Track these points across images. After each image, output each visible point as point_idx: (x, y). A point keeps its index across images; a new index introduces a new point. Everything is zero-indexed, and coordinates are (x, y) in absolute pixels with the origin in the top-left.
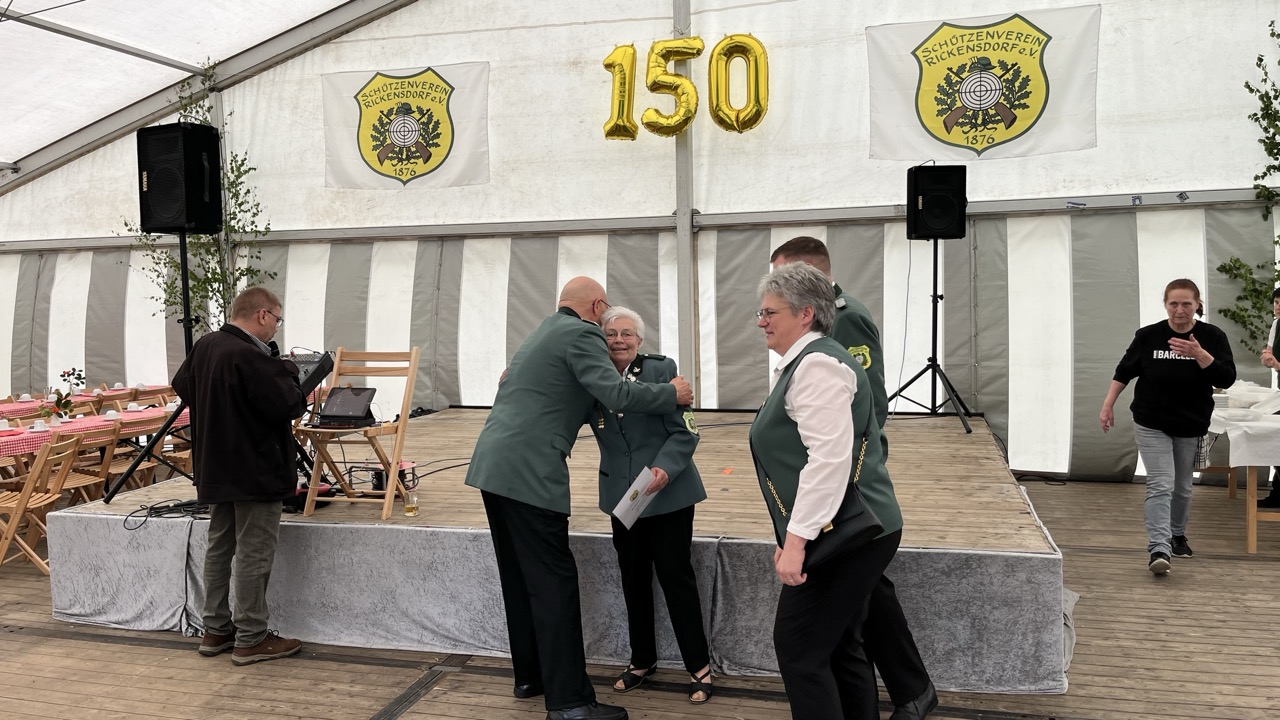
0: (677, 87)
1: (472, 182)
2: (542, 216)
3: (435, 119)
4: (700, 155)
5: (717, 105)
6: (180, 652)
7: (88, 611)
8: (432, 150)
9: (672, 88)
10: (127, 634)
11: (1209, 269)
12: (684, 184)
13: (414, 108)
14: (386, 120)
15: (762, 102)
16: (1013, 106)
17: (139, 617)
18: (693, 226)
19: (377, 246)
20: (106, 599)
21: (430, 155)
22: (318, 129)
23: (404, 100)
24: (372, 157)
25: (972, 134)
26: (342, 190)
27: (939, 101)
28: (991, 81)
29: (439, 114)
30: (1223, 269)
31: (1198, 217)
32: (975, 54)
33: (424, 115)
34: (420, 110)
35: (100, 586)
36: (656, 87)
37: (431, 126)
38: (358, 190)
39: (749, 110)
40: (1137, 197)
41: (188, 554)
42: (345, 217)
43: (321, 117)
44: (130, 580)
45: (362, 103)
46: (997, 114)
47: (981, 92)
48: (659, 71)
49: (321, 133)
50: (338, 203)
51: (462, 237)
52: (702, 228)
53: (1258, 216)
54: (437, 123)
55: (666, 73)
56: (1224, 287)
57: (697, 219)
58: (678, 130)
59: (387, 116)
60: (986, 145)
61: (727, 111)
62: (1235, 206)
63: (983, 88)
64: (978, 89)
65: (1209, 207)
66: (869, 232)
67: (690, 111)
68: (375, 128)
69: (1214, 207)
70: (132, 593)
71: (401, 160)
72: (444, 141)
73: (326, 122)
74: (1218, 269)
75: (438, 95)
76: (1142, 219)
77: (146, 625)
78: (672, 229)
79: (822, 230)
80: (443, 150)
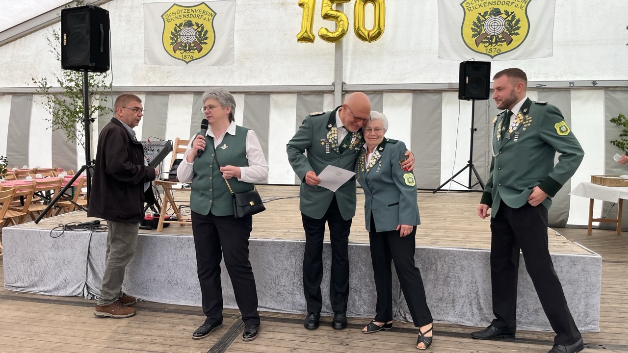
0: (338, 17)
1: (225, 64)
2: (262, 83)
3: (205, 29)
4: (347, 54)
5: (359, 28)
6: (86, 308)
7: (26, 285)
8: (203, 46)
9: (336, 18)
10: (51, 298)
11: (606, 121)
12: (339, 69)
13: (194, 23)
14: (178, 29)
15: (382, 28)
16: (511, 34)
17: (57, 289)
18: (342, 91)
19: (171, 97)
20: (37, 278)
21: (202, 49)
22: (141, 33)
23: (189, 19)
24: (170, 49)
25: (489, 48)
26: (153, 66)
27: (474, 30)
28: (500, 20)
29: (207, 26)
30: (613, 121)
31: (602, 93)
32: (493, 6)
33: (199, 27)
34: (197, 24)
35: (33, 270)
36: (326, 17)
37: (203, 33)
38: (162, 66)
39: (375, 30)
40: (572, 83)
41: (89, 252)
42: (154, 81)
43: (143, 27)
44: (52, 266)
45: (165, 20)
46: (503, 38)
47: (496, 26)
48: (328, 8)
49: (143, 35)
50: (151, 73)
52: (347, 92)
54: (206, 32)
55: (331, 9)
56: (613, 129)
57: (345, 87)
58: (337, 40)
59: (179, 27)
60: (496, 53)
61: (363, 31)
62: (619, 89)
63: (496, 24)
64: (493, 24)
65: (606, 89)
66: (434, 97)
67: (344, 31)
68: (172, 33)
69: (609, 89)
70: (53, 274)
71: (185, 51)
72: (209, 41)
73: (145, 30)
74: (611, 121)
75: (207, 17)
76: (573, 94)
77: (62, 293)
78: (332, 92)
79: (410, 95)
80: (209, 46)
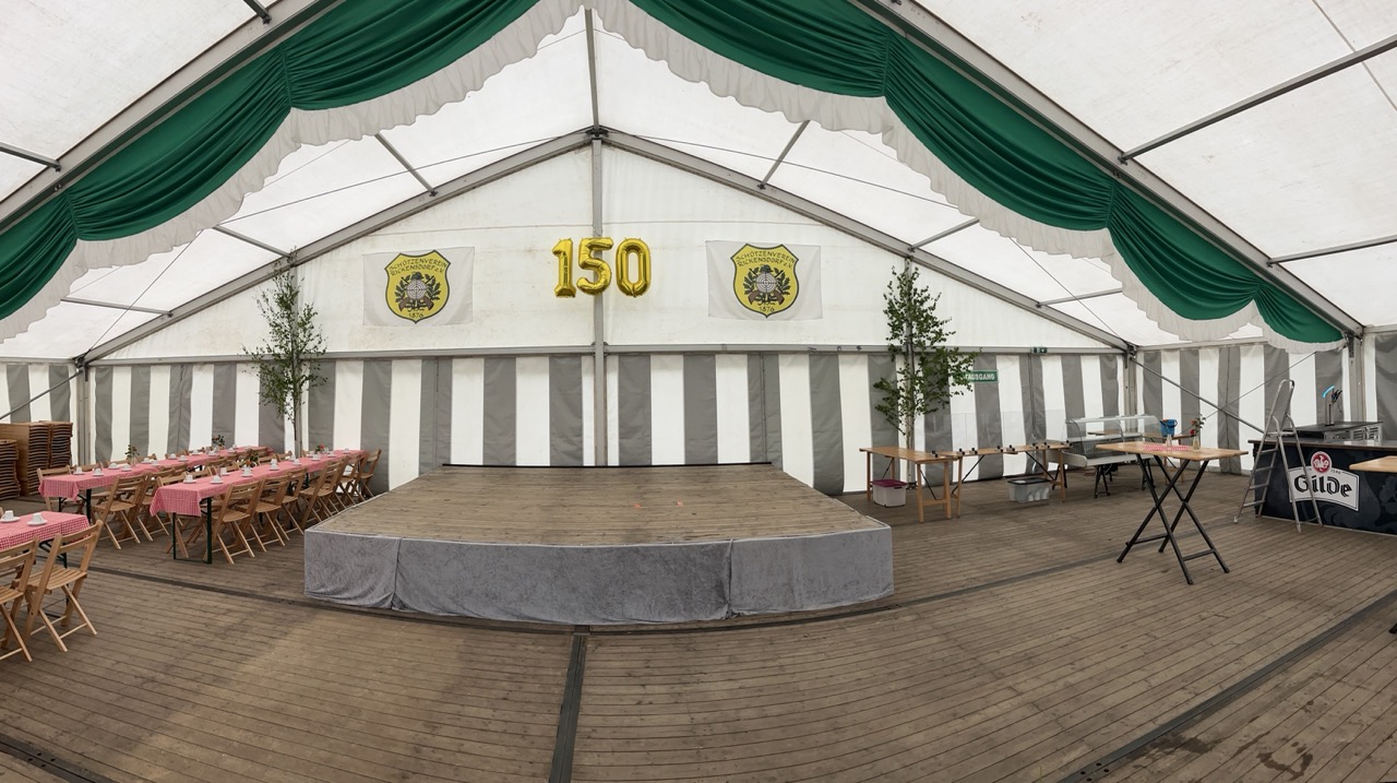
1: (460, 323)
2: (505, 345)
3: (437, 283)
4: (608, 309)
5: (622, 280)
8: (434, 301)
9: (597, 267)
11: (870, 386)
12: (599, 327)
13: (424, 276)
14: (405, 283)
15: (648, 281)
16: (782, 293)
18: (604, 353)
19: (395, 363)
21: (432, 306)
22: (359, 290)
23: (417, 271)
24: (395, 306)
25: (763, 306)
26: (373, 327)
27: (746, 286)
28: (771, 278)
29: (440, 279)
31: (865, 358)
32: (763, 263)
33: (430, 280)
34: (427, 276)
36: (585, 266)
37: (434, 287)
38: (385, 327)
39: (640, 285)
40: (839, 347)
42: (375, 344)
43: (362, 283)
45: (390, 273)
46: (775, 297)
47: (767, 284)
48: (586, 256)
49: (362, 292)
50: (370, 335)
51: (451, 358)
52: (609, 354)
53: (889, 359)
54: (438, 285)
55: (590, 257)
56: (876, 394)
57: (606, 348)
58: (598, 292)
59: (406, 281)
60: (770, 312)
61: (627, 284)
62: (880, 354)
63: (767, 282)
64: (765, 282)
65: (869, 354)
66: (708, 360)
67: (607, 282)
68: (398, 288)
69: (871, 354)
71: (414, 308)
72: (442, 296)
73: (365, 286)
74: (874, 386)
75: (439, 268)
76: (841, 358)
78: (592, 354)
79: (681, 358)
80: (441, 302)
